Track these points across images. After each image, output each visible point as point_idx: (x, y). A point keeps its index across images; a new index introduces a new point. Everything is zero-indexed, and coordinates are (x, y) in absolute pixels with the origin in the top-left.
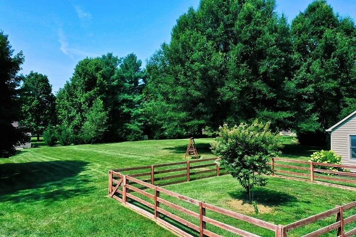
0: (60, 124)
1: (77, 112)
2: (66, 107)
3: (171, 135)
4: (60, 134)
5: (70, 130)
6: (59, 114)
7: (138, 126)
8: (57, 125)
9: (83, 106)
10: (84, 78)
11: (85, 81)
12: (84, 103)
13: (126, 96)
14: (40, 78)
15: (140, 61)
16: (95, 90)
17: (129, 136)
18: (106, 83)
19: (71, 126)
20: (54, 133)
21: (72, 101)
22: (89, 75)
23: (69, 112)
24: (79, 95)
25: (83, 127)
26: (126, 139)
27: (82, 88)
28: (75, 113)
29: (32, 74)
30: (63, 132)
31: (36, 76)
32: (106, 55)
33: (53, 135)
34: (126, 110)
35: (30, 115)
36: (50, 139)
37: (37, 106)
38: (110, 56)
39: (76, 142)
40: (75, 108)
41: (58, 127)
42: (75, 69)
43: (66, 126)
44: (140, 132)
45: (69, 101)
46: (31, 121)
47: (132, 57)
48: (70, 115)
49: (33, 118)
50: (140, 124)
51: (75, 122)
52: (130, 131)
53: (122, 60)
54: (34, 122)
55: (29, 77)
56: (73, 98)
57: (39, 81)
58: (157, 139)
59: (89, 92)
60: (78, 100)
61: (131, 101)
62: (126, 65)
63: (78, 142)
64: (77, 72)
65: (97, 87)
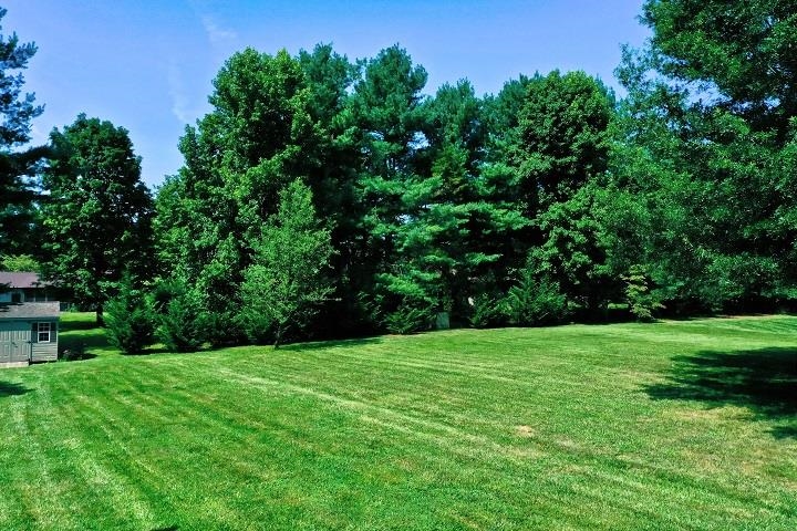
0: (165, 275)
1: (223, 234)
2: (185, 214)
3: (526, 311)
4: (165, 311)
5: (197, 294)
6: (163, 246)
7: (418, 280)
8: (157, 279)
9: (241, 211)
10: (247, 115)
11: (252, 124)
12: (245, 200)
13: (379, 183)
14: (104, 134)
15: (420, 69)
16: (286, 154)
17: (395, 317)
18: (323, 131)
19: (201, 283)
20: (142, 305)
21: (205, 195)
22: (266, 100)
23: (195, 233)
24: (227, 174)
25: (245, 285)
26: (384, 325)
27: (241, 151)
28: (214, 237)
29: (82, 123)
30: (174, 304)
31: (95, 127)
32: (311, 52)
33: (138, 313)
34: (381, 229)
35: (75, 246)
36: (127, 329)
37: (95, 217)
38: (324, 52)
39: (217, 337)
40: (216, 220)
41: (160, 283)
42: (216, 84)
43: (184, 280)
44: (428, 304)
45: (193, 197)
46: (77, 264)
47: (394, 59)
48: (197, 243)
49: (82, 256)
50: (428, 276)
51: (217, 267)
52: (394, 301)
53: (364, 69)
54: (89, 268)
55: (73, 131)
56: (208, 184)
57: (102, 143)
58: (478, 326)
59: (264, 162)
60: (223, 191)
61: (396, 197)
62: (377, 81)
63: (226, 337)
64: (223, 90)
65: (292, 143)
